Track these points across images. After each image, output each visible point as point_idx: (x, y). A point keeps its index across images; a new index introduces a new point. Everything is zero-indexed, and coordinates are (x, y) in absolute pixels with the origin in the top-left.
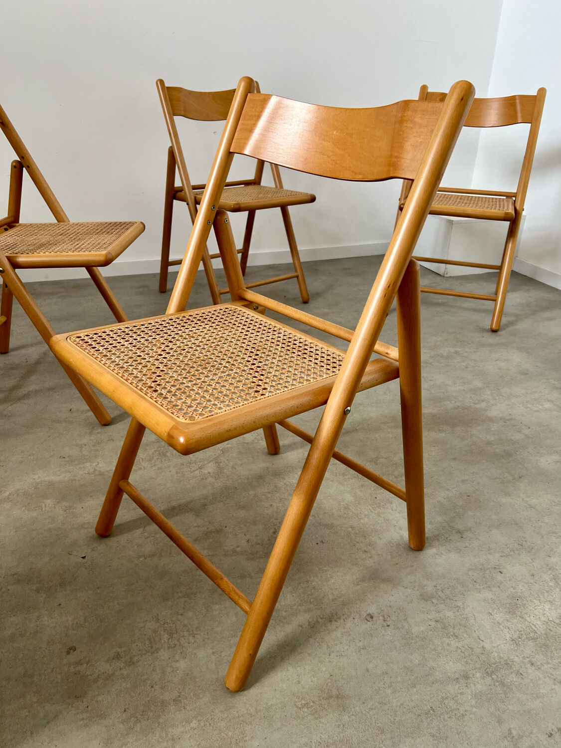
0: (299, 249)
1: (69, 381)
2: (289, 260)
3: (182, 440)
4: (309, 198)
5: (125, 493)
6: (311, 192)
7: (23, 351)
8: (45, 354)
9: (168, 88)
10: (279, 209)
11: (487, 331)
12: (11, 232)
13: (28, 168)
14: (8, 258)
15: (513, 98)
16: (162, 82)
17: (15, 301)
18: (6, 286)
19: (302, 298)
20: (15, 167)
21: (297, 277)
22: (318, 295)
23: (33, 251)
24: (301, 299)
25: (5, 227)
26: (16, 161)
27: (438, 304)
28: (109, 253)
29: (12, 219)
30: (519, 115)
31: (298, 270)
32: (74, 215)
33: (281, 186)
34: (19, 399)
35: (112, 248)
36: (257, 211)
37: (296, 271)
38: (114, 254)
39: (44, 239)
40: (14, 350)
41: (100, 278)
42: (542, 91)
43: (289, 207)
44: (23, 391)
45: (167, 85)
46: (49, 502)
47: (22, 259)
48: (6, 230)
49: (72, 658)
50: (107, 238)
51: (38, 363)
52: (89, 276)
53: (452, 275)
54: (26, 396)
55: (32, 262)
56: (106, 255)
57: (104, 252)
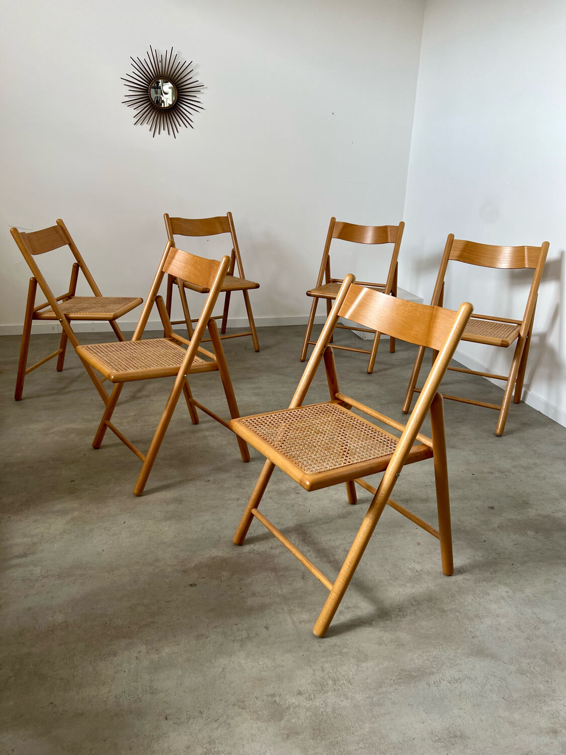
0: (254, 318)
1: (94, 386)
2: (247, 325)
3: (112, 377)
4: (255, 285)
5: (108, 428)
6: (257, 281)
7: (71, 371)
8: (83, 373)
9: (171, 219)
10: (242, 291)
11: (365, 373)
12: (69, 301)
13: (81, 267)
14: (65, 315)
15: (386, 227)
16: (167, 215)
17: (68, 340)
18: (64, 332)
19: (255, 348)
20: (75, 266)
21: (252, 334)
22: (267, 347)
23: (77, 312)
24: (254, 350)
25: (67, 298)
26: (75, 263)
27: (345, 357)
28: (116, 314)
29: (71, 294)
30: (389, 237)
31: (253, 331)
32: (105, 293)
33: (244, 277)
34: (65, 393)
35: (118, 312)
36: (232, 292)
37: (252, 331)
38: (118, 314)
39: (85, 305)
40: (66, 370)
41: (120, 332)
42: (402, 224)
43: (249, 291)
44: (67, 390)
45: (170, 217)
46: (73, 436)
47: (72, 315)
48: (67, 300)
49: (73, 483)
50: (117, 306)
51: (78, 377)
52: (113, 331)
53: (369, 339)
54: (69, 392)
55: (77, 317)
56: (114, 315)
57: (113, 313)
